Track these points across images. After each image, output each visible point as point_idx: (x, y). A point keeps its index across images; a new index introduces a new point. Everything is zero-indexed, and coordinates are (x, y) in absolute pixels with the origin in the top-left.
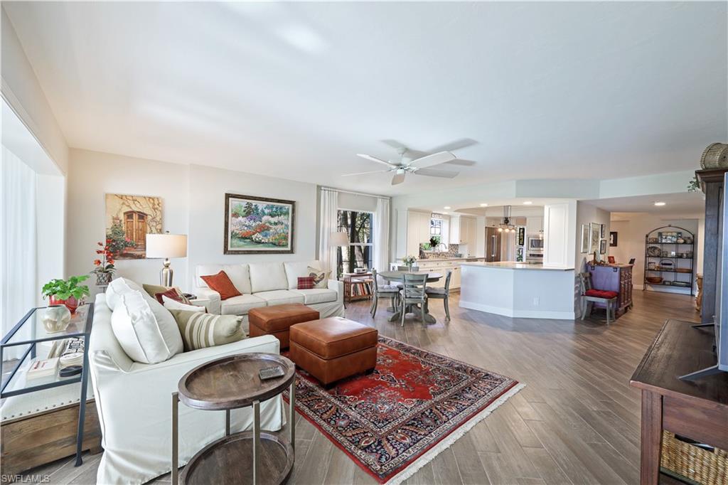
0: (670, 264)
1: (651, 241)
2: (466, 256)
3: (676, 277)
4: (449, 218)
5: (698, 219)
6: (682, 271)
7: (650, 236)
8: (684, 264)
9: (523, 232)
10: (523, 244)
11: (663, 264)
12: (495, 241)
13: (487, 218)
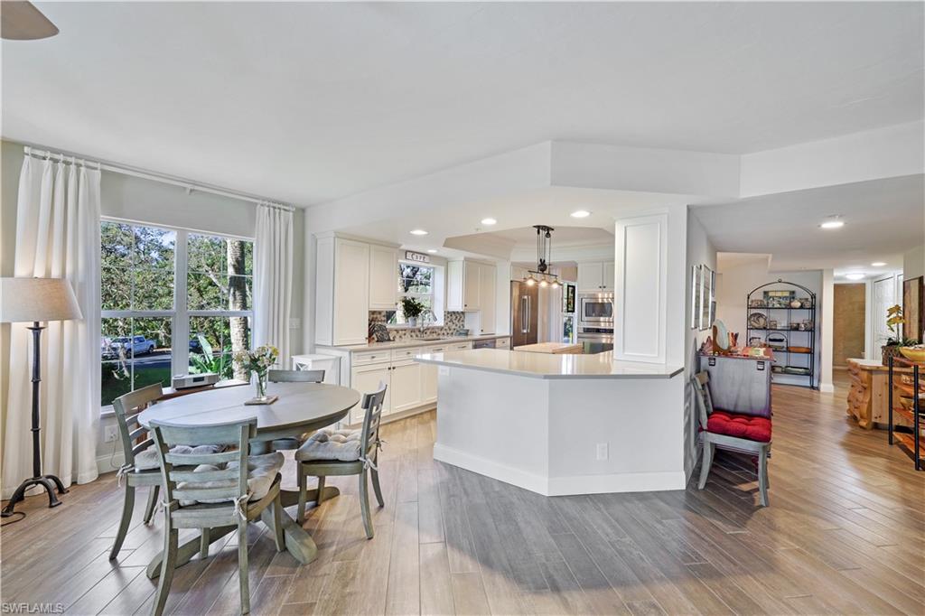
0: (781, 340)
1: (754, 304)
2: (477, 335)
3: (788, 359)
4: (446, 262)
5: (821, 271)
6: (798, 350)
7: (752, 298)
8: (800, 340)
9: (573, 292)
10: (573, 311)
11: (771, 340)
12: (528, 305)
13: (514, 264)
